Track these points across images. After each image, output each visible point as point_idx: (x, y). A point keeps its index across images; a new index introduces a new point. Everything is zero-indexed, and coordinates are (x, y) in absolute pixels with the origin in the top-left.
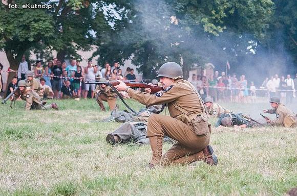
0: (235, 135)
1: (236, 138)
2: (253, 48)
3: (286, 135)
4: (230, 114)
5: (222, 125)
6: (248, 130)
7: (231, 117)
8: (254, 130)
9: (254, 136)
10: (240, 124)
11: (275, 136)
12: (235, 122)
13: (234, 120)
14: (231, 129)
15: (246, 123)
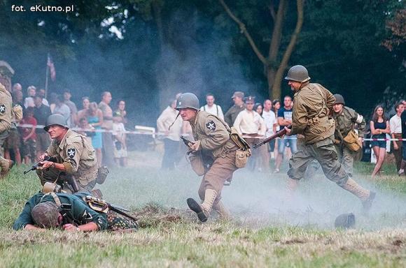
0: (68, 251)
1: (70, 259)
2: (117, 24)
3: (199, 251)
4: (54, 195)
5: (32, 222)
6: (102, 236)
7: (58, 202)
8: (117, 236)
9: (118, 253)
10: (79, 220)
11: (173, 254)
12: (69, 215)
13: (64, 209)
14: (56, 234)
15: (95, 220)
